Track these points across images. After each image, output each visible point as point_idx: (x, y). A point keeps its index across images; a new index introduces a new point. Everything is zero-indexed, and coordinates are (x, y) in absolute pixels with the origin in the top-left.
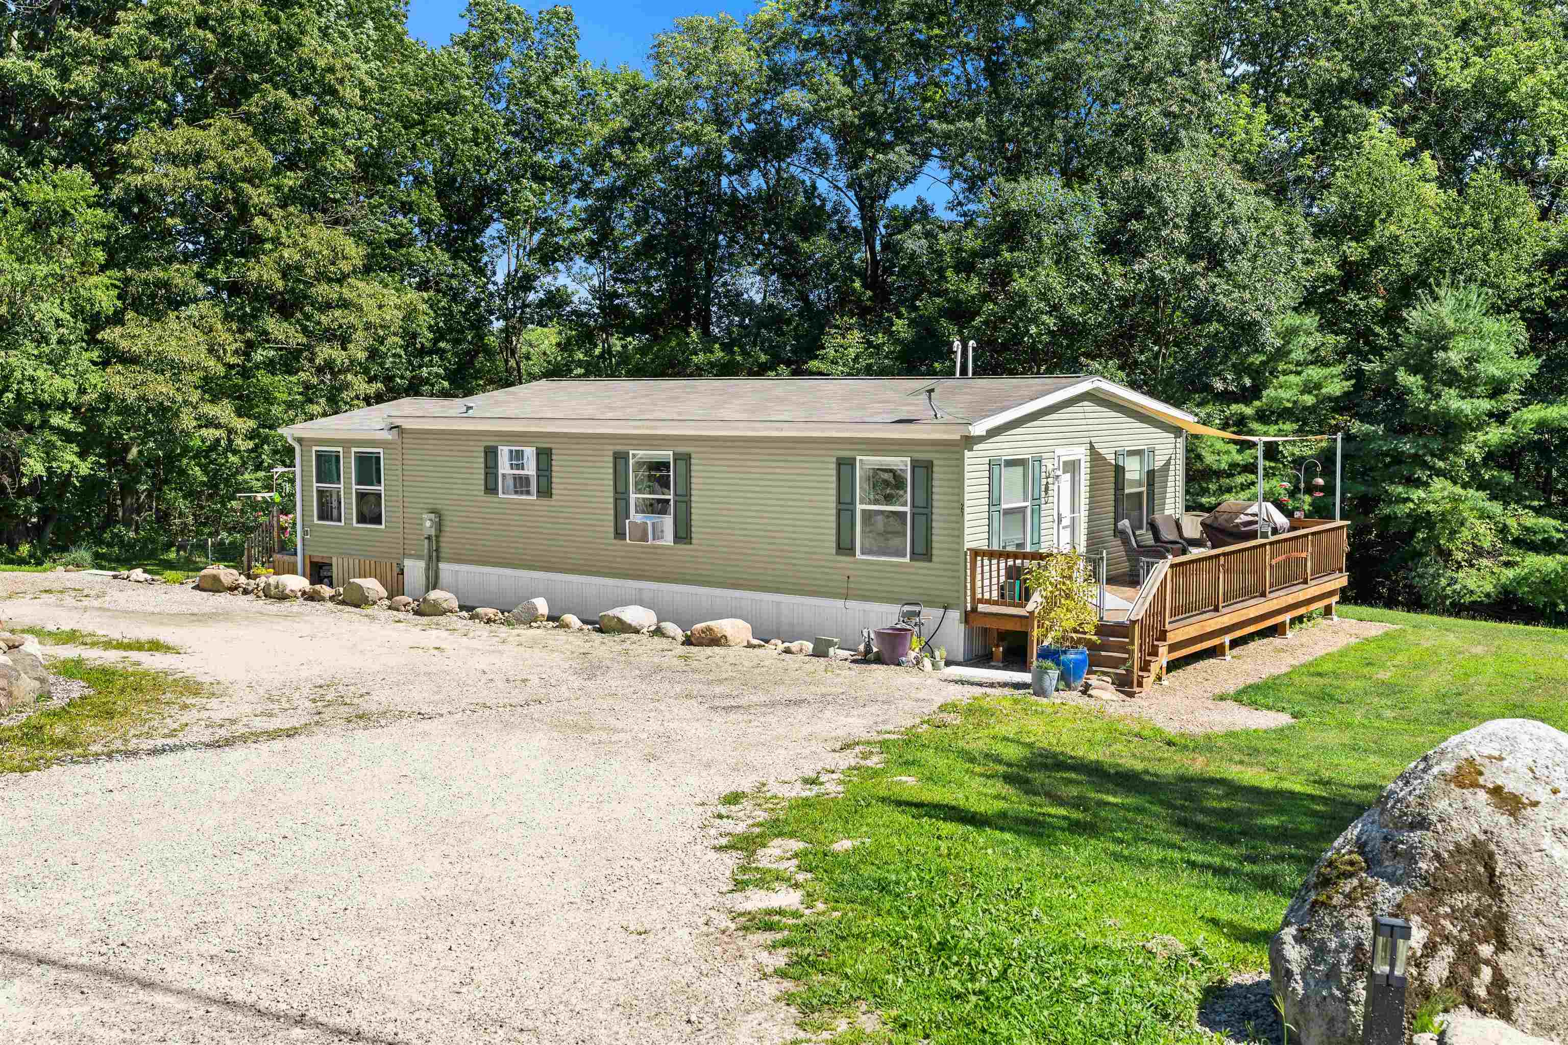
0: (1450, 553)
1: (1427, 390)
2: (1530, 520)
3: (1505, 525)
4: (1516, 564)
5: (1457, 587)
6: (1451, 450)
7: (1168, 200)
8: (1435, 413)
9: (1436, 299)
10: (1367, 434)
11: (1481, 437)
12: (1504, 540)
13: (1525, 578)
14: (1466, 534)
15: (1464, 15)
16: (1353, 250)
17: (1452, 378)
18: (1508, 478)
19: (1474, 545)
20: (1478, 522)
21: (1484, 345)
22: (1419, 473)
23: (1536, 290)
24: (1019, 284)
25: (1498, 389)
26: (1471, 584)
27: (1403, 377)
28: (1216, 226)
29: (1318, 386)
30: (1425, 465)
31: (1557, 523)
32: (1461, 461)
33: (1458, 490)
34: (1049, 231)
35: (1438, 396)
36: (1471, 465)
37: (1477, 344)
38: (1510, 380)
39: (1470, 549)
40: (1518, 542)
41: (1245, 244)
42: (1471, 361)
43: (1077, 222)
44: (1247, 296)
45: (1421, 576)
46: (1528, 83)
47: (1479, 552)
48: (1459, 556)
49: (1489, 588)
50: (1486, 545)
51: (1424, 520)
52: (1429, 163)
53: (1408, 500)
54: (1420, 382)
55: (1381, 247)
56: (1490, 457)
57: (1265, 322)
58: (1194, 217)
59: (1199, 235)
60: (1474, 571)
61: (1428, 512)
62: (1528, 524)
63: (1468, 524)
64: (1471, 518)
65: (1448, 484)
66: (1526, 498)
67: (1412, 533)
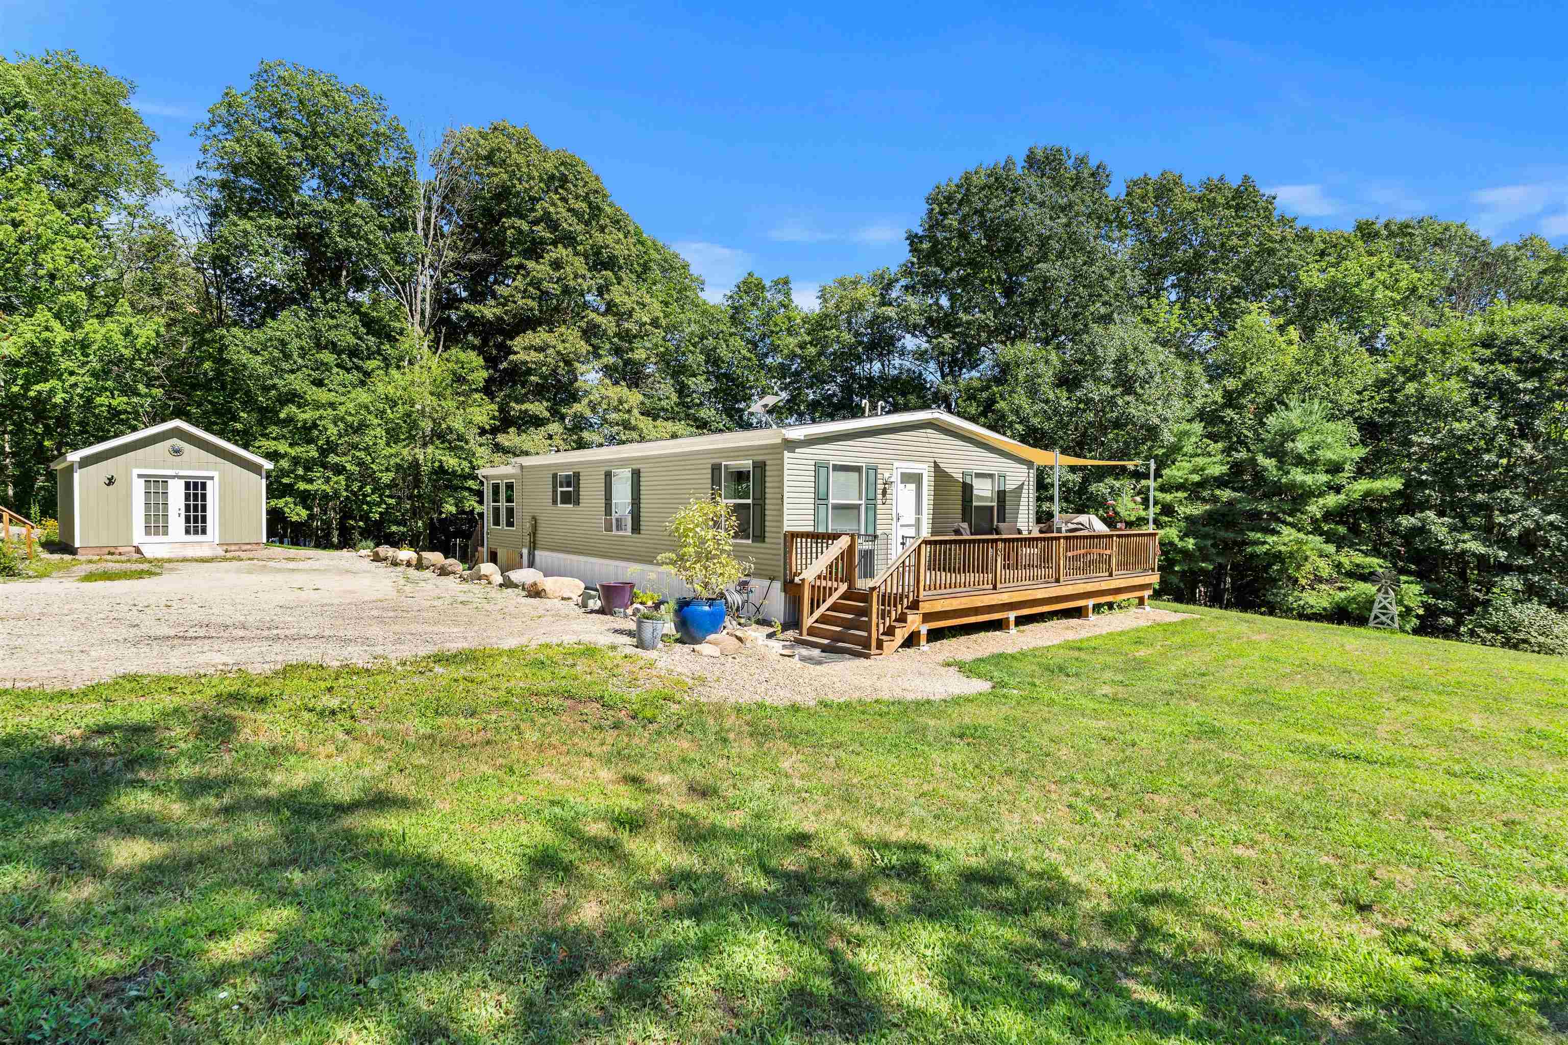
0: (1296, 580)
1: (1279, 469)
2: (1359, 559)
3: (1340, 563)
4: (1348, 588)
5: (1302, 603)
6: (1299, 510)
7: (1100, 352)
8: (1286, 484)
9: (1287, 407)
10: (1235, 499)
11: (1321, 501)
12: (1339, 572)
13: (1354, 598)
14: (1308, 567)
15: (1322, 246)
16: (1231, 383)
17: (1300, 460)
18: (1342, 530)
19: (1316, 575)
20: (1318, 560)
21: (1323, 438)
22: (1273, 525)
23: (1365, 404)
24: (1001, 405)
25: (1335, 468)
26: (1312, 601)
27: (1261, 459)
28: (1131, 367)
29: (1203, 469)
30: (1278, 520)
31: (1381, 561)
32: (1305, 517)
33: (1301, 535)
34: (1022, 374)
35: (1288, 473)
36: (1314, 521)
37: (1317, 438)
38: (1344, 463)
39: (1312, 577)
40: (1350, 575)
41: (1152, 377)
42: (1313, 449)
43: (1041, 367)
44: (1150, 408)
45: (1276, 595)
46: (1367, 284)
47: (1320, 580)
48: (1303, 582)
49: (1326, 604)
50: (1325, 575)
51: (1278, 557)
52: (1294, 333)
53: (1265, 543)
54: (1274, 463)
55: (1251, 381)
56: (1328, 516)
57: (1163, 425)
58: (1117, 362)
59: (1121, 373)
60: (1314, 593)
61: (1280, 552)
62: (1357, 562)
63: (1310, 560)
64: (1313, 557)
65: (1293, 531)
66: (1357, 544)
67: (1270, 565)
